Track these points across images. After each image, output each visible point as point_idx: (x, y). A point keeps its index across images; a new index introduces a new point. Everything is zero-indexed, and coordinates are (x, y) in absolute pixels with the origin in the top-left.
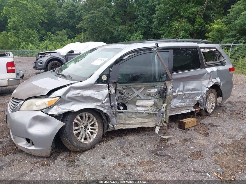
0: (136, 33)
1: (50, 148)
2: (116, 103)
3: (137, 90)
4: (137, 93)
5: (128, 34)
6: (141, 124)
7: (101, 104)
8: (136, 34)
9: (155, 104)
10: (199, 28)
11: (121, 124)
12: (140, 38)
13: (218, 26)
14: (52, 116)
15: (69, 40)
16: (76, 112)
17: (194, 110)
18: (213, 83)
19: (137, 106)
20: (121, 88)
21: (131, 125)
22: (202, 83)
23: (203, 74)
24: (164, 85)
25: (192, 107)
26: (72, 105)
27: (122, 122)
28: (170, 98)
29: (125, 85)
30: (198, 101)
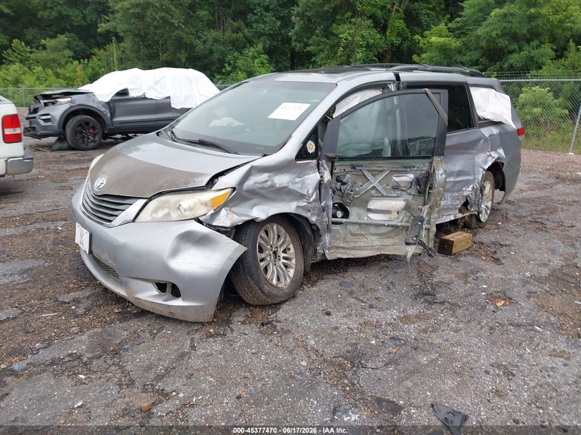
0: (252, 49)
1: (216, 302)
2: (331, 203)
3: (374, 175)
4: (375, 182)
5: (230, 50)
6: (378, 249)
7: (305, 204)
8: (251, 51)
9: (407, 208)
10: (397, 41)
11: (337, 248)
12: (262, 63)
13: (441, 40)
14: (219, 229)
15: (76, 62)
16: (264, 221)
17: (460, 216)
18: (494, 160)
19: (370, 210)
20: (342, 171)
21: (358, 250)
22: (474, 159)
23: (477, 141)
24: (428, 164)
25: (455, 209)
26: (254, 206)
27: (341, 245)
28: (439, 193)
29: (351, 165)
30: (467, 196)
